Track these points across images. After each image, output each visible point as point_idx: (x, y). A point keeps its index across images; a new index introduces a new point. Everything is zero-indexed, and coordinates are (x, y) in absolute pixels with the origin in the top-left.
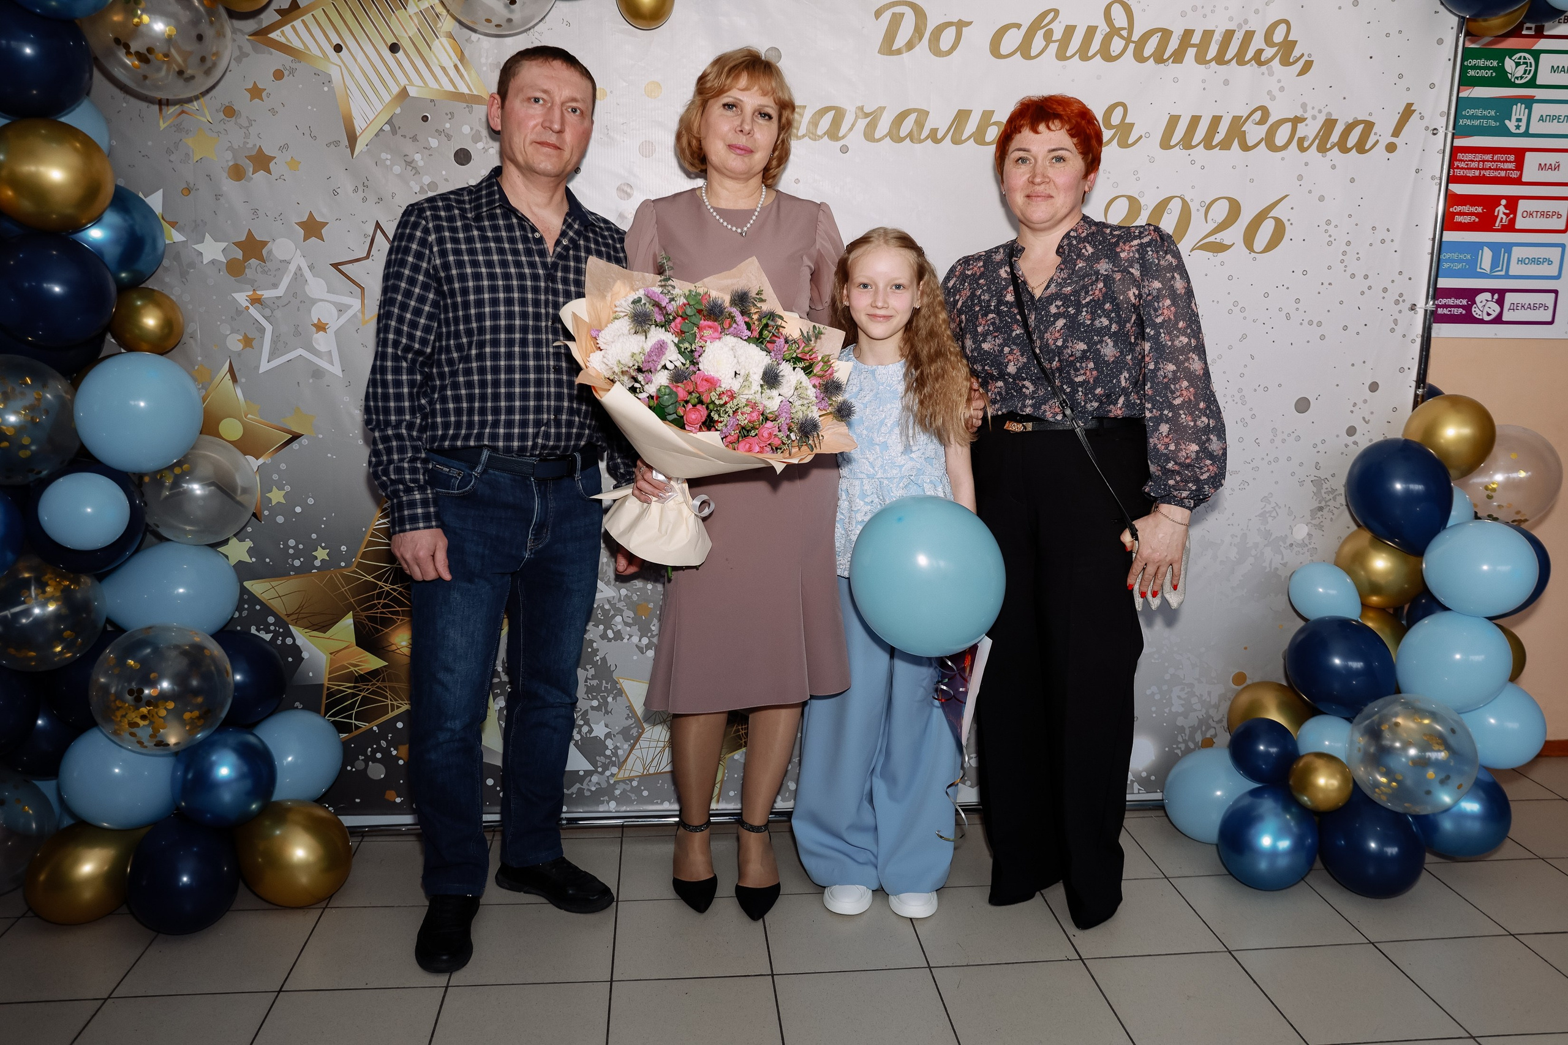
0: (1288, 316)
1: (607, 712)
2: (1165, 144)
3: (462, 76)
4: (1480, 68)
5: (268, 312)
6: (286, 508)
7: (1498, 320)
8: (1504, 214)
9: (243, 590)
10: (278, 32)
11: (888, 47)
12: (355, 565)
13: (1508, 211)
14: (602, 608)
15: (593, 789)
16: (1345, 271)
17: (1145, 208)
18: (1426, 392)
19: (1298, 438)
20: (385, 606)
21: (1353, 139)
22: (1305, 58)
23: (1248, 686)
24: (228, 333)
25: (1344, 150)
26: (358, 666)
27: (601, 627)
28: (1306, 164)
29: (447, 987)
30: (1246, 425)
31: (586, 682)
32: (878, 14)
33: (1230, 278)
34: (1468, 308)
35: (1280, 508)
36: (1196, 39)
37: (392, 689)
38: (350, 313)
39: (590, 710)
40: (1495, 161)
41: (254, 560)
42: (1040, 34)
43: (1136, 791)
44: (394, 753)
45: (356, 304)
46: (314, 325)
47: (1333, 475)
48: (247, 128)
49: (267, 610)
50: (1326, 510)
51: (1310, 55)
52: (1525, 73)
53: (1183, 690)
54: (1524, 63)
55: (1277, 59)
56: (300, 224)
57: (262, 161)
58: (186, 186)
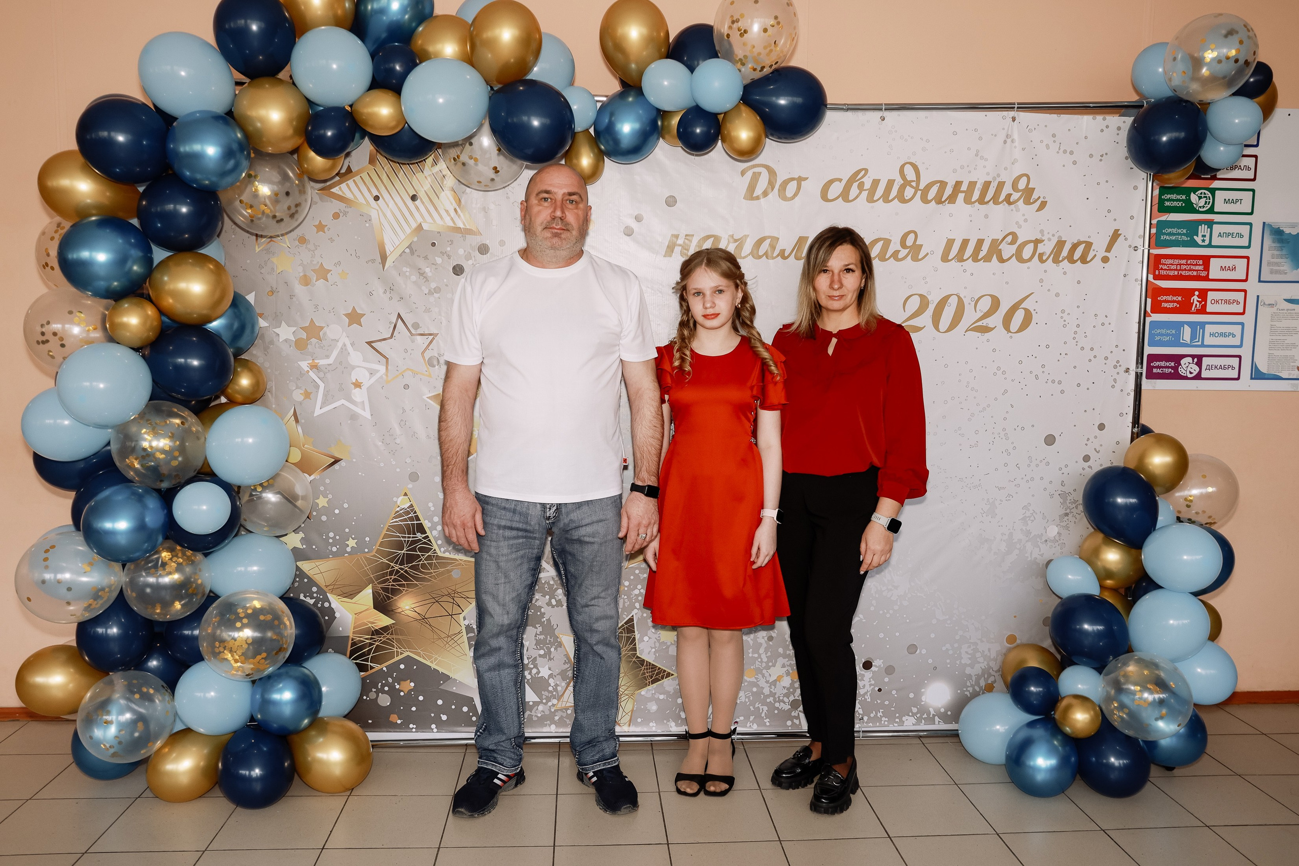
0: (1037, 377)
1: (550, 659)
2: (945, 258)
3: (459, 216)
4: (1174, 200)
5: (322, 375)
6: (328, 511)
7: (1198, 377)
8: (1198, 301)
9: (298, 568)
10: (337, 188)
11: (750, 194)
12: (375, 551)
13: (1200, 300)
14: (548, 583)
15: (539, 715)
16: (1077, 345)
17: (932, 302)
18: (1140, 430)
19: (1048, 464)
20: (395, 580)
21: (1078, 254)
22: (1041, 199)
23: (1018, 646)
24: (294, 388)
25: (1072, 261)
26: (373, 623)
27: (547, 597)
28: (1045, 271)
29: (439, 848)
30: (1009, 454)
31: (536, 636)
32: (743, 173)
33: (994, 350)
34: (1176, 368)
35: (1036, 514)
36: (964, 187)
37: (398, 641)
38: (378, 375)
39: (538, 658)
40: (1189, 265)
41: (304, 546)
42: (855, 185)
43: (937, 722)
44: (397, 687)
45: (382, 369)
46: (353, 383)
47: (1075, 490)
48: (313, 251)
49: (312, 582)
50: (1070, 516)
51: (1044, 198)
52: (1205, 204)
53: (969, 647)
54: (1204, 197)
55: (1022, 200)
56: (347, 315)
57: (323, 273)
58: (270, 289)
